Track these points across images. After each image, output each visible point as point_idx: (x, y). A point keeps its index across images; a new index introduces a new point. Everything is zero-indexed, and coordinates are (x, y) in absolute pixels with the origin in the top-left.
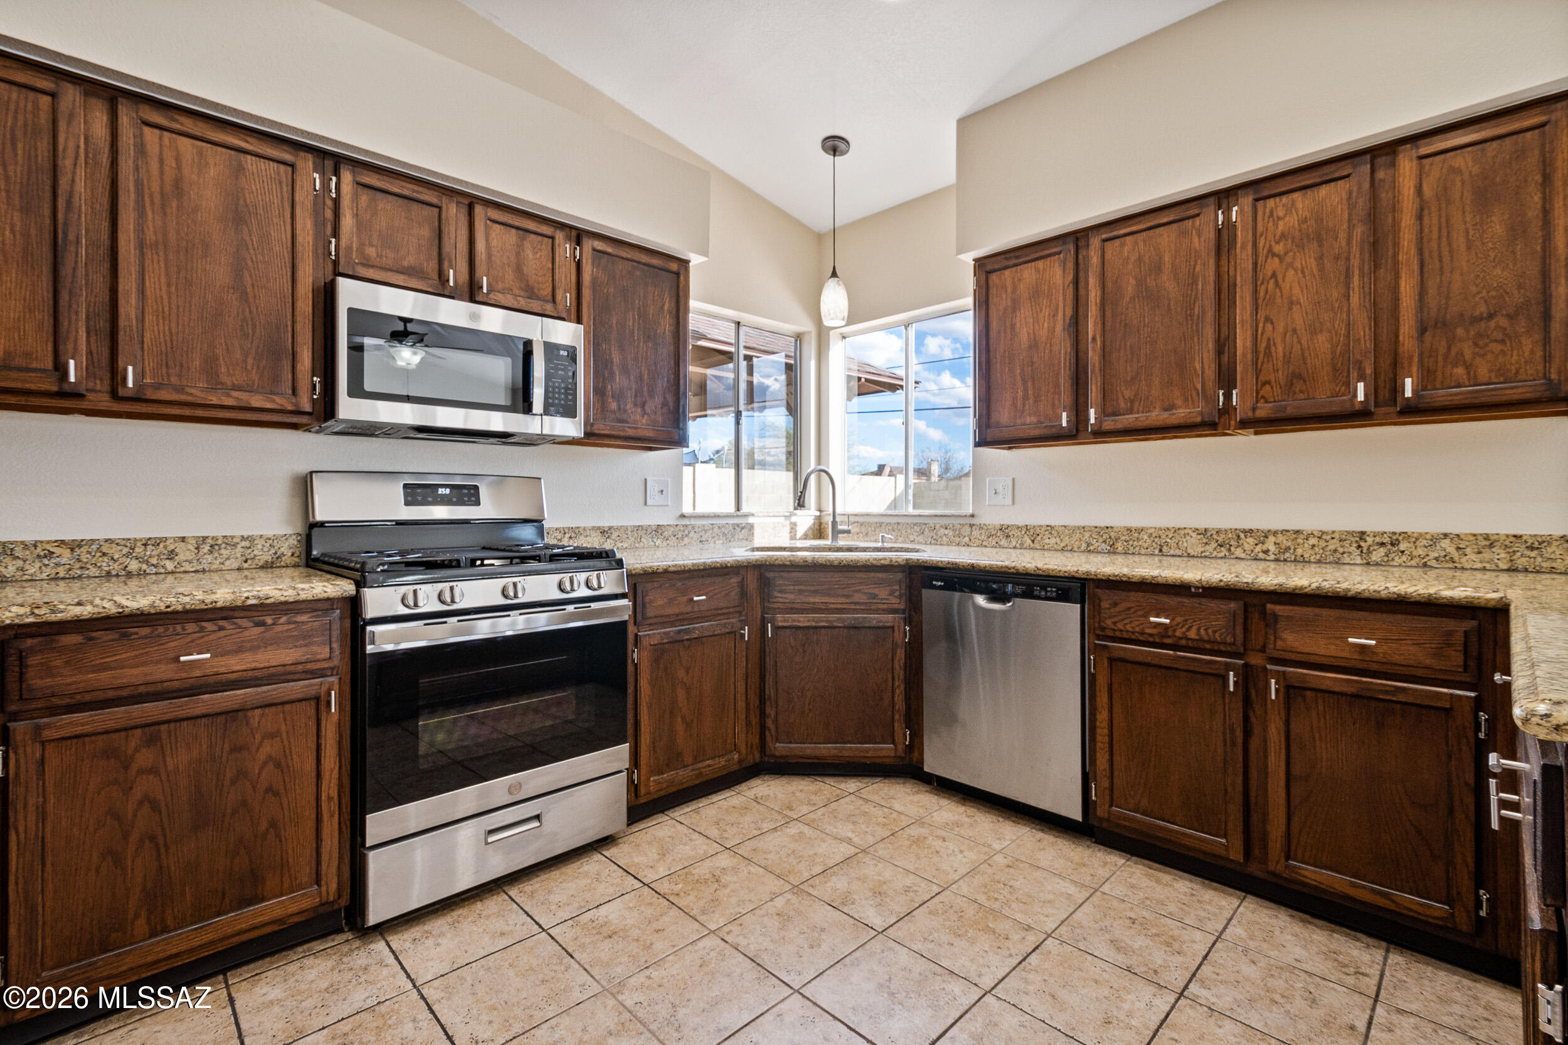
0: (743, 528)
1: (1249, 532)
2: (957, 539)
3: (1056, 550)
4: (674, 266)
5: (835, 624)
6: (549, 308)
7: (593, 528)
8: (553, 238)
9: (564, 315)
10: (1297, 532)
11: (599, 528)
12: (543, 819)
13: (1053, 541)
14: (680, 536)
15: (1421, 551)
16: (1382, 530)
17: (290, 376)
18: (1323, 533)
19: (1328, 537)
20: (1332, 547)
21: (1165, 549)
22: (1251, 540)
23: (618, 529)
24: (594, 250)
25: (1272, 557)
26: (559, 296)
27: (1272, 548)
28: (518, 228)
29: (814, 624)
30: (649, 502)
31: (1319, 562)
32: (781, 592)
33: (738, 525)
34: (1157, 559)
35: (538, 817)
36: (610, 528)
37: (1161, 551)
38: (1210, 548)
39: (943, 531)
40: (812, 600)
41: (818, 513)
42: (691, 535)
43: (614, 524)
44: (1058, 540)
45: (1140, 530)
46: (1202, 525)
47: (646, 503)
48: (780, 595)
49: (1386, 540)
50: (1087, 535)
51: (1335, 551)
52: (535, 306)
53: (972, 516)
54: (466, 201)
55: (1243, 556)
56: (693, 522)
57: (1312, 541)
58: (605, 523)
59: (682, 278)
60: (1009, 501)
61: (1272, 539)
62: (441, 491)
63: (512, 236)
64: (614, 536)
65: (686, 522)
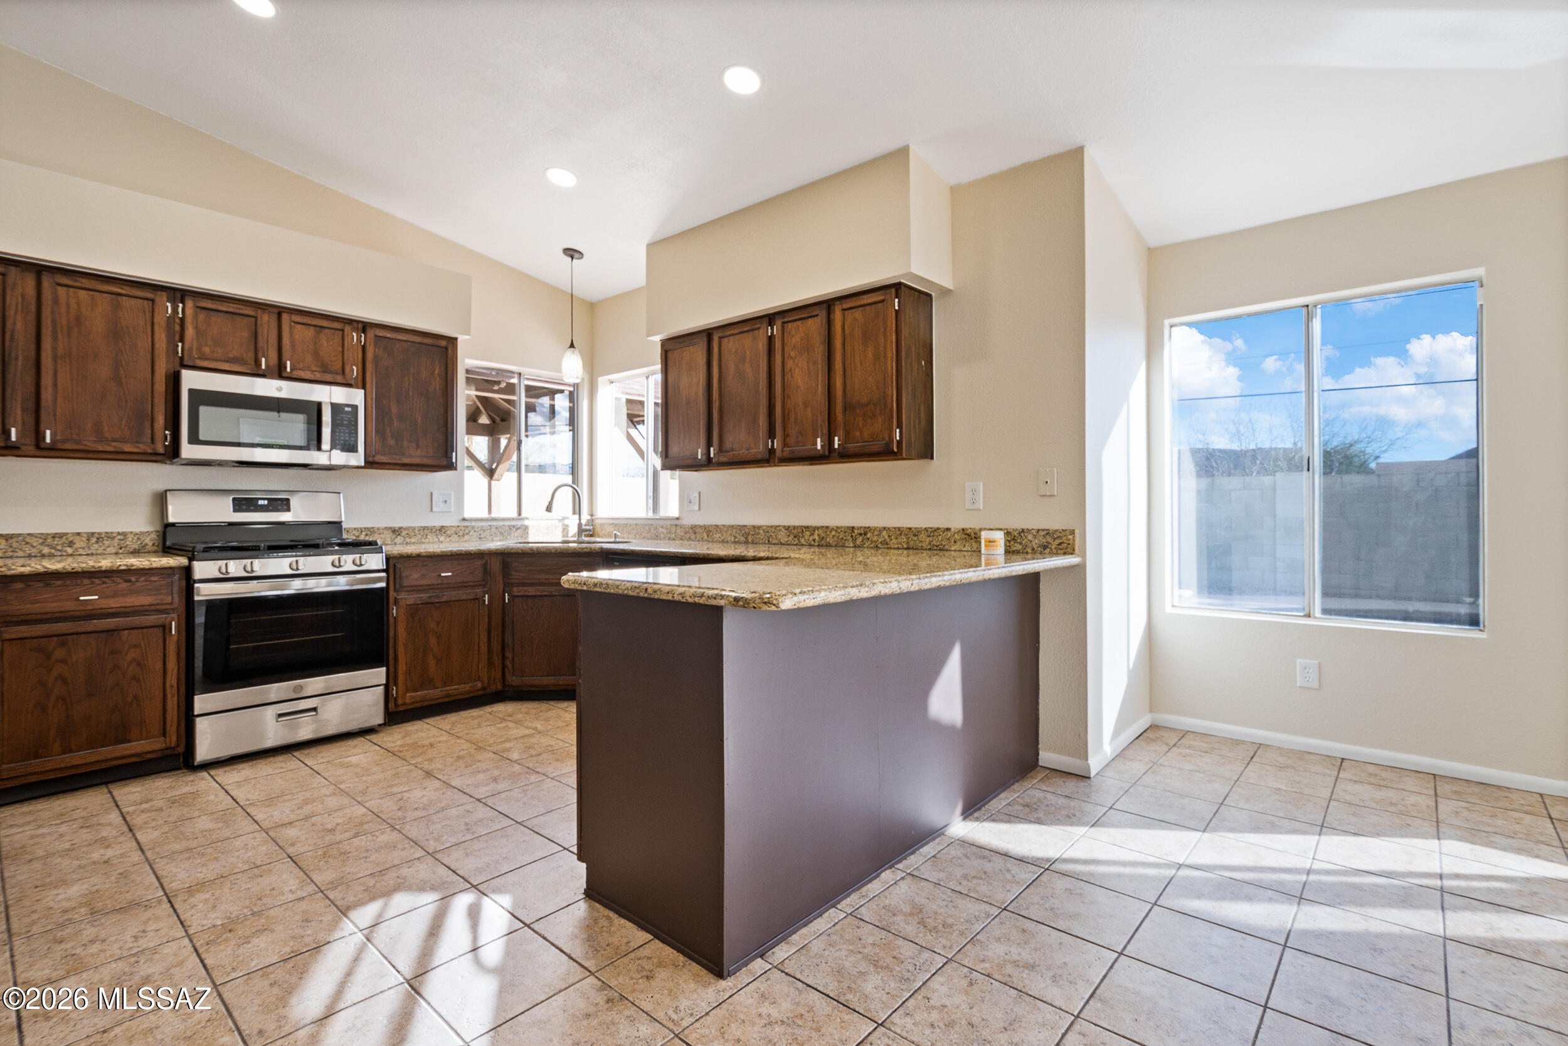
0: (518, 529)
1: (807, 527)
2: (669, 535)
3: (719, 542)
4: (443, 343)
5: (554, 593)
6: (339, 379)
7: (386, 528)
8: (343, 330)
9: (353, 382)
10: (827, 527)
11: (390, 528)
12: (319, 711)
13: (718, 535)
14: (461, 533)
15: (875, 538)
16: (861, 525)
17: (150, 432)
18: (838, 528)
19: (839, 531)
20: (841, 537)
21: (771, 540)
22: (808, 533)
23: (407, 528)
24: (376, 336)
25: (817, 544)
26: (347, 370)
27: (817, 538)
28: (315, 326)
29: (539, 593)
30: (434, 509)
31: (836, 546)
32: (517, 571)
33: (514, 527)
34: (767, 546)
35: (314, 709)
36: (400, 528)
37: (769, 541)
38: (790, 538)
39: (661, 530)
40: (538, 577)
41: (589, 517)
42: (471, 533)
43: (404, 525)
44: (720, 535)
45: (759, 527)
46: (786, 523)
47: (431, 510)
48: (516, 574)
49: (863, 532)
50: (734, 531)
51: (842, 539)
52: (329, 377)
53: (678, 519)
54: (276, 311)
55: (804, 543)
56: (473, 524)
57: (833, 533)
58: (396, 525)
59: (450, 351)
60: (696, 507)
61: (817, 532)
62: (261, 502)
63: (310, 333)
64: (404, 533)
65: (466, 524)
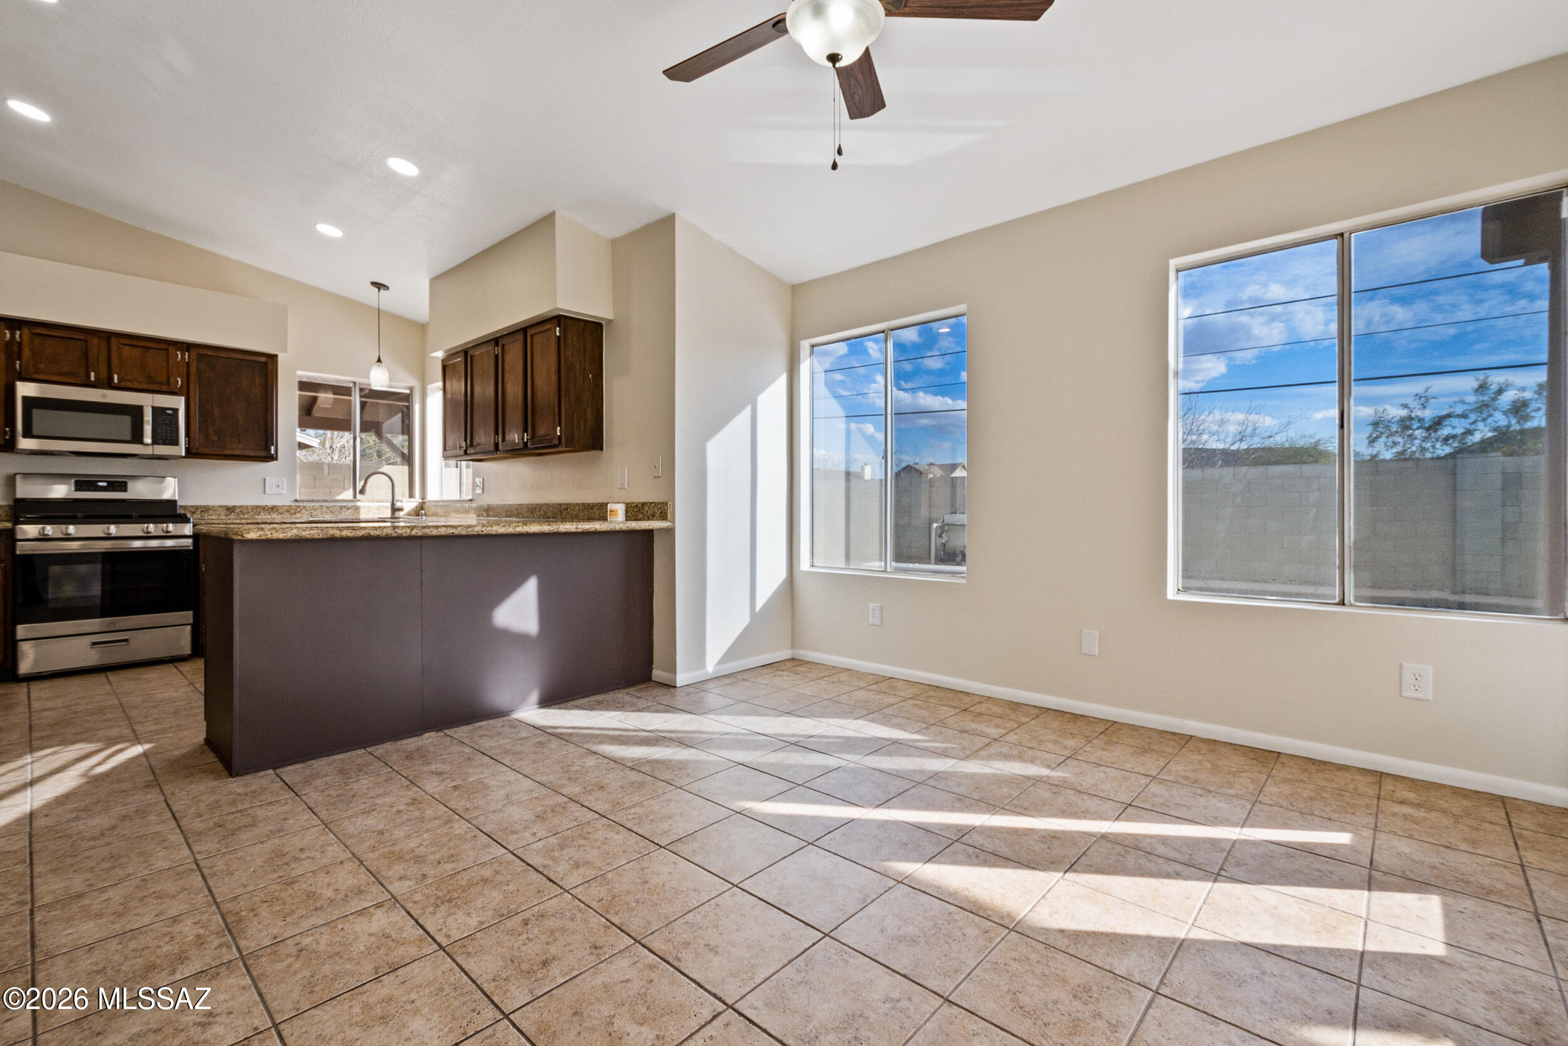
0: (348, 509)
4: (263, 359)
6: (164, 388)
7: (220, 506)
8: (167, 350)
9: (177, 391)
11: (225, 506)
12: (130, 641)
14: (293, 511)
16: (564, 502)
23: (241, 507)
24: (198, 354)
26: (172, 381)
28: (142, 347)
30: (267, 492)
33: (344, 507)
35: (126, 640)
36: (234, 506)
41: (421, 501)
42: (302, 512)
43: (238, 504)
47: (265, 493)
49: (566, 507)
51: (555, 513)
52: (155, 387)
53: (472, 500)
54: (105, 335)
56: (305, 504)
58: (230, 504)
59: (270, 365)
60: (481, 491)
62: (101, 484)
63: (137, 352)
64: (238, 511)
65: (298, 504)
